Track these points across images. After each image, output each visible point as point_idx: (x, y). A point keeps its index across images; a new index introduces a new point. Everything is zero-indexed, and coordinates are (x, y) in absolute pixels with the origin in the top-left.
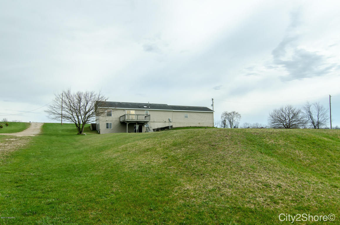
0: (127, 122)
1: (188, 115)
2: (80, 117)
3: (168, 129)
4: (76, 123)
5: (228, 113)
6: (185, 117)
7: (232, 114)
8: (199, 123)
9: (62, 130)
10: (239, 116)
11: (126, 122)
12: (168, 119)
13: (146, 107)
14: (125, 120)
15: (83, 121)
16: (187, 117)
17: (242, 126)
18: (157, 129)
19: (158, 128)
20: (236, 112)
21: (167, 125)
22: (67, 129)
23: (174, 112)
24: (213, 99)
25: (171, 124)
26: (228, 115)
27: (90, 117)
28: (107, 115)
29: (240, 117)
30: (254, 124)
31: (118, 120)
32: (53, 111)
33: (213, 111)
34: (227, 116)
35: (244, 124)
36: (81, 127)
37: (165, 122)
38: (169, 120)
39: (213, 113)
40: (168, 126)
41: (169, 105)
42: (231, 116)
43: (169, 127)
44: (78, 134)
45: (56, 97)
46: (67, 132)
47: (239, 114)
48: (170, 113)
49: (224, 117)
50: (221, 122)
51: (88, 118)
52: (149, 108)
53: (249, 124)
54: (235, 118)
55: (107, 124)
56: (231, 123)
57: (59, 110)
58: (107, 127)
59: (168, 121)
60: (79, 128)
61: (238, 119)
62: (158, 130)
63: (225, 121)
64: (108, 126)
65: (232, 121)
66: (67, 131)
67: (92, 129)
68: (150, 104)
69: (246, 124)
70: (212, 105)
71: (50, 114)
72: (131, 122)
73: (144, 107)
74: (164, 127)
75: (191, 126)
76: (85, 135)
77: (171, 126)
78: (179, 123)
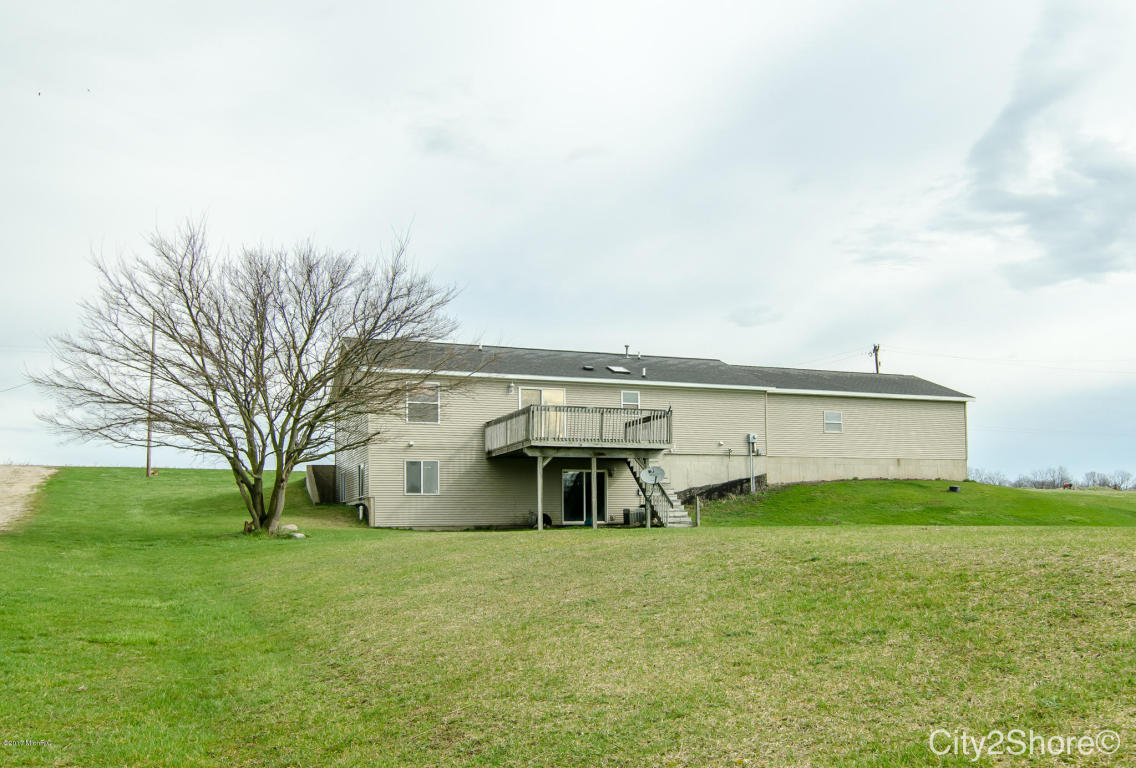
0: (536, 454)
1: (842, 413)
2: (261, 420)
3: (741, 492)
4: (237, 456)
6: (830, 426)
8: (898, 460)
9: (150, 505)
11: (530, 454)
12: (742, 439)
13: (624, 369)
14: (527, 440)
15: (278, 449)
16: (839, 426)
19: (690, 490)
21: (736, 470)
22: (174, 497)
23: (776, 398)
25: (758, 467)
27: (324, 421)
28: (411, 418)
31: (475, 443)
32: (87, 385)
33: (963, 394)
36: (268, 484)
37: (729, 454)
38: (750, 443)
39: (964, 403)
40: (744, 477)
43: (748, 480)
44: (248, 530)
45: (107, 286)
46: (175, 518)
48: (756, 406)
51: (312, 426)
52: (644, 378)
55: (413, 466)
57: (124, 369)
58: (414, 488)
59: (744, 451)
60: (255, 490)
62: (689, 498)
64: (415, 478)
66: (175, 511)
67: (315, 498)
71: (73, 404)
72: (561, 454)
73: (615, 369)
74: (724, 485)
75: (860, 478)
76: (299, 535)
77: (760, 480)
78: (795, 461)
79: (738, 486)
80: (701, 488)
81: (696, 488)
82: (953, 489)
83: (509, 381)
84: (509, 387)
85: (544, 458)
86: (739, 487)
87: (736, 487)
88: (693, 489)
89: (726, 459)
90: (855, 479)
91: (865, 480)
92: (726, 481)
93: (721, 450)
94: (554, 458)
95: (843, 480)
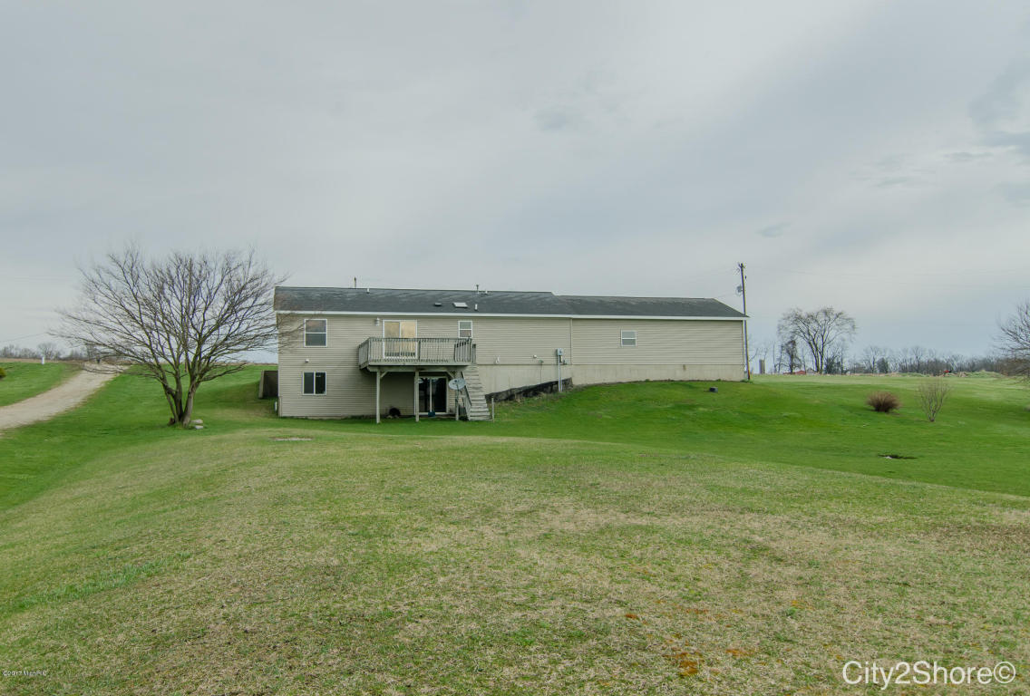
0: (375, 370)
1: (636, 331)
3: (552, 391)
5: (804, 315)
6: (625, 342)
7: (821, 319)
10: (848, 326)
11: (371, 370)
12: (552, 353)
13: (464, 305)
14: (371, 360)
16: (633, 342)
17: (858, 360)
18: (507, 391)
19: (511, 390)
20: (837, 310)
21: (547, 376)
23: (579, 323)
24: (742, 266)
25: (564, 373)
26: (806, 322)
28: (308, 343)
29: (853, 327)
30: (905, 351)
31: (352, 359)
33: (744, 316)
34: (801, 325)
35: (866, 351)
37: (541, 364)
38: (558, 356)
39: (741, 322)
40: (553, 380)
41: (557, 293)
42: (815, 326)
43: (557, 383)
44: (171, 423)
47: (849, 317)
48: (564, 329)
49: (791, 328)
50: (778, 349)
52: (476, 311)
53: (885, 352)
54: (831, 334)
55: (308, 376)
56: (817, 351)
58: (308, 390)
59: (553, 361)
60: (177, 398)
61: (845, 336)
62: (510, 396)
63: (793, 343)
64: (309, 382)
65: (819, 342)
68: (483, 294)
69: (876, 350)
70: (742, 289)
72: (392, 370)
73: (457, 304)
75: (651, 380)
76: (198, 427)
77: (567, 382)
78: (597, 367)
79: (549, 387)
81: (515, 389)
82: (712, 390)
83: (376, 317)
84: (376, 321)
85: (381, 373)
87: (547, 388)
89: (539, 368)
90: (647, 381)
91: (655, 381)
92: (539, 383)
93: (535, 362)
94: (388, 373)
95: (636, 381)
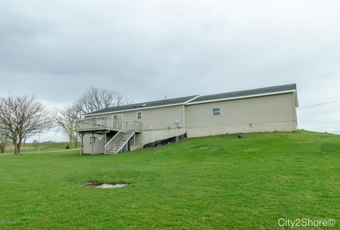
1: (221, 108)
8: (251, 124)
12: (173, 123)
16: (219, 113)
23: (189, 107)
25: (180, 132)
37: (169, 128)
38: (176, 124)
43: (176, 137)
59: (174, 127)
74: (168, 139)
78: (199, 129)
80: (160, 141)
81: (159, 141)
86: (173, 140)
87: (172, 140)
88: (157, 141)
89: (168, 130)
92: (168, 138)
93: (166, 127)
95: (221, 135)
